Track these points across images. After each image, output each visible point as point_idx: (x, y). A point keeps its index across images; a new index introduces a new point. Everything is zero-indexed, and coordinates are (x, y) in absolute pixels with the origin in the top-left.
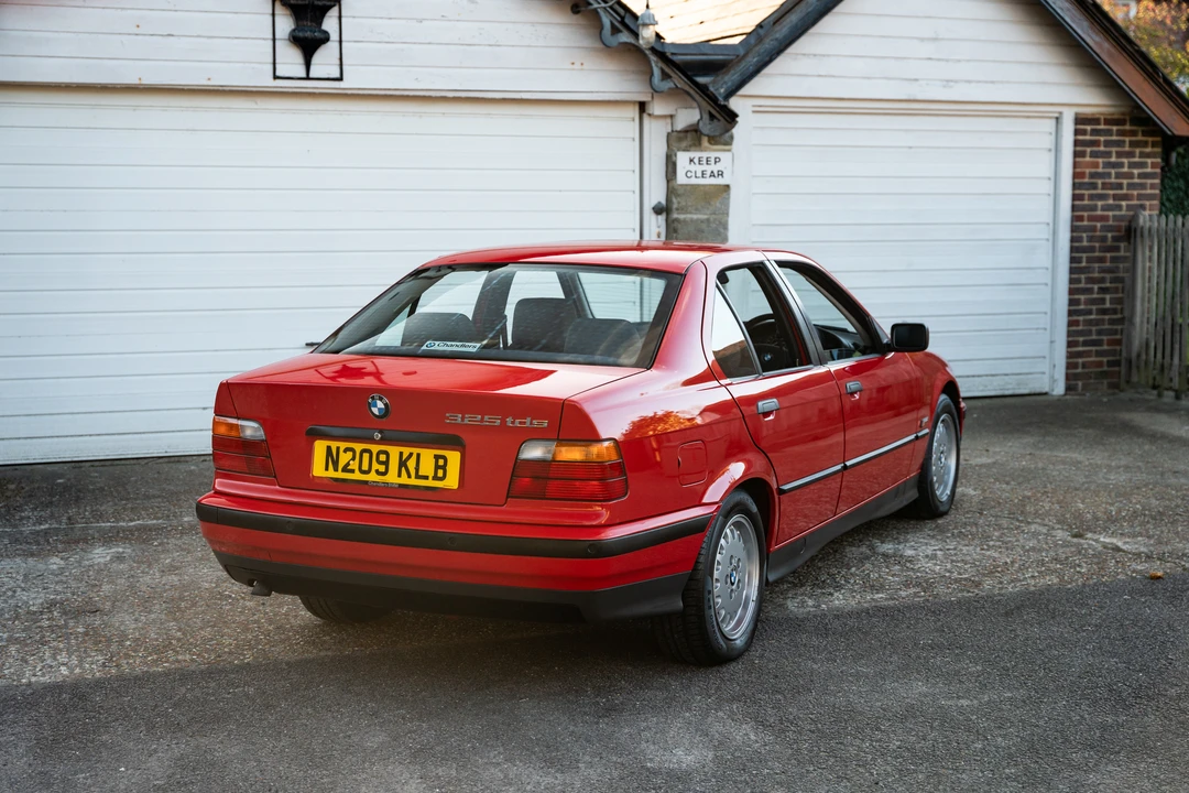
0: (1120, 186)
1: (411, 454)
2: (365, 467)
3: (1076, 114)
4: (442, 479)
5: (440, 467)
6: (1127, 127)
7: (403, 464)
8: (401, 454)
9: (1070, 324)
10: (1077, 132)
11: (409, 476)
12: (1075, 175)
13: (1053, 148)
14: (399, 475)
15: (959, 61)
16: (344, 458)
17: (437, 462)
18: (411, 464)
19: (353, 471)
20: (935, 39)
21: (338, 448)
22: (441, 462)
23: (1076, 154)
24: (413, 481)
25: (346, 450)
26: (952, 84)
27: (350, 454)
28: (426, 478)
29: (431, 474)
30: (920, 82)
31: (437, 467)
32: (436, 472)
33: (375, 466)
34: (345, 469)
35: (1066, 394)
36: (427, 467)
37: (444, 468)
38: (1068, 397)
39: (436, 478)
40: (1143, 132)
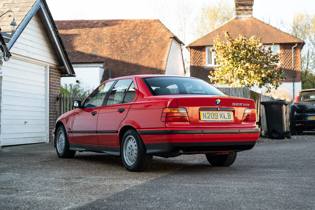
0: (55, 86)
1: (222, 113)
2: (213, 117)
3: (50, 66)
4: (230, 118)
5: (229, 116)
6: (56, 71)
7: (221, 116)
8: (220, 113)
9: (50, 123)
10: (50, 71)
11: (223, 119)
12: (50, 82)
13: (45, 74)
14: (221, 118)
15: (35, 48)
16: (207, 115)
17: (228, 115)
18: (223, 116)
19: (210, 118)
20: (31, 41)
21: (206, 113)
22: (229, 115)
23: (50, 77)
24: (224, 120)
25: (208, 113)
26: (34, 54)
27: (209, 114)
28: (226, 118)
29: (227, 118)
30: (30, 53)
31: (228, 116)
32: (228, 117)
33: (215, 117)
34: (208, 118)
35: (49, 142)
36: (226, 116)
37: (230, 116)
38: (50, 143)
39: (228, 118)
40: (59, 72)
